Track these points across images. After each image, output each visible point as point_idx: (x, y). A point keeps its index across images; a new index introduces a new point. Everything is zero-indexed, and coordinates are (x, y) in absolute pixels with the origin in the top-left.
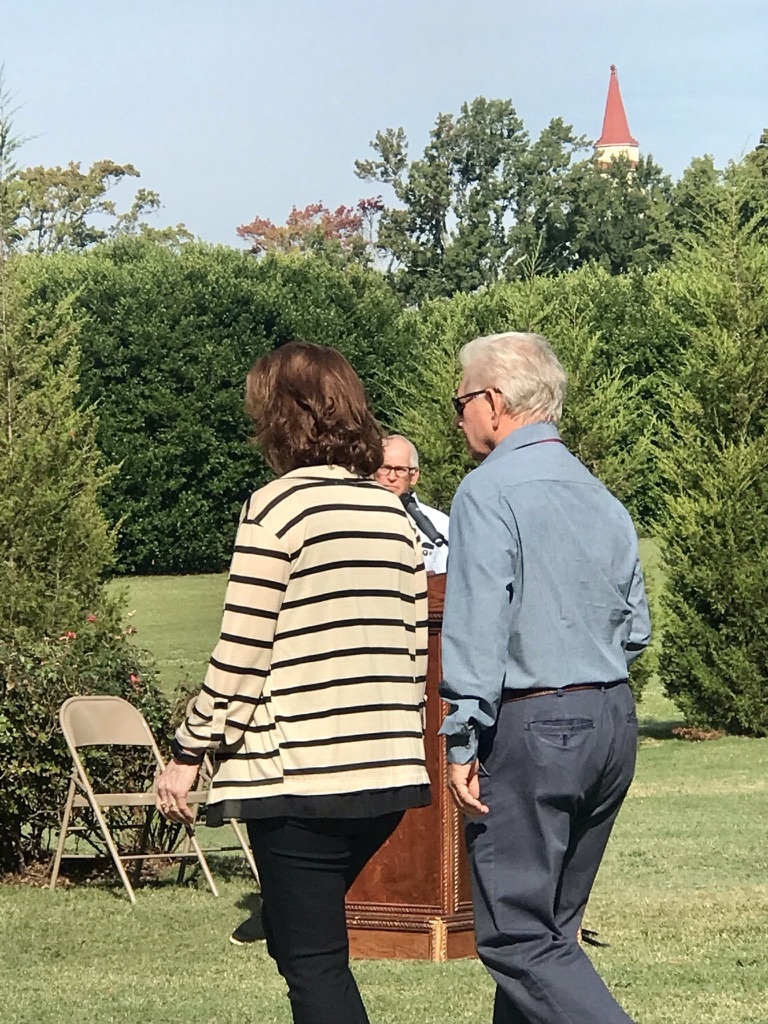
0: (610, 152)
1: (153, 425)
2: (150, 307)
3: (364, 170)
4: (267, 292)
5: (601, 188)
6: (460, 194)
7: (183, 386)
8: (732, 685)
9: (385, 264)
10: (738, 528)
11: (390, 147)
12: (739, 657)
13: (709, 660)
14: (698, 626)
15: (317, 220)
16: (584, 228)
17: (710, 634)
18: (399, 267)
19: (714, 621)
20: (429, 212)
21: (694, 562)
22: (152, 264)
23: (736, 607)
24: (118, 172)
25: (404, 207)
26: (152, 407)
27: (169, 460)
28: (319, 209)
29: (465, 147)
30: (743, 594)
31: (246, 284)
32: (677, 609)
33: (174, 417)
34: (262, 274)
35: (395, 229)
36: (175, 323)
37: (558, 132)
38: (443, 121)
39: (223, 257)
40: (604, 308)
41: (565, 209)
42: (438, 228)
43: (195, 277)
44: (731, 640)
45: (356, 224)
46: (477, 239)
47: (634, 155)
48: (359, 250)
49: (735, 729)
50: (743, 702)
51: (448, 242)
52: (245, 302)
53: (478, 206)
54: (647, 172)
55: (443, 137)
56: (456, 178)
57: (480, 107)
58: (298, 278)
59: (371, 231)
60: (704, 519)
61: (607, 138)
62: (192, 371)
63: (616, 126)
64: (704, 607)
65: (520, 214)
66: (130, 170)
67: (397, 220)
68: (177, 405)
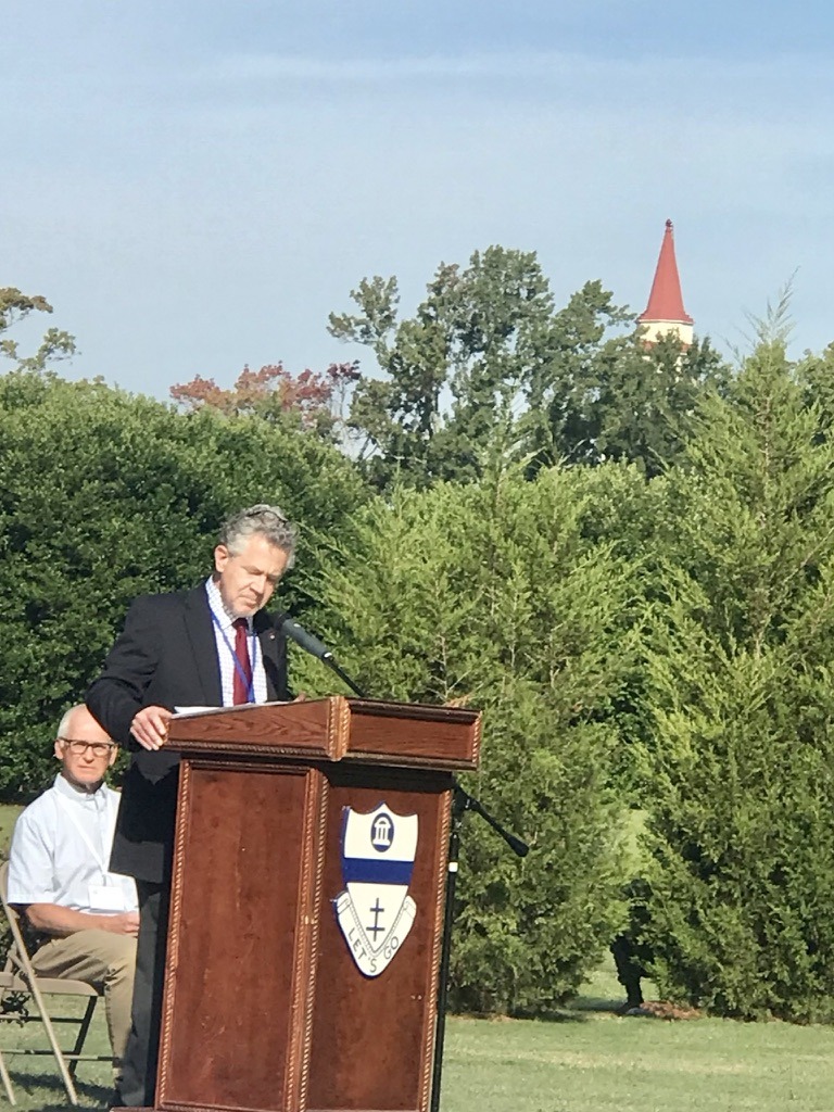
0: (655, 330)
1: (35, 614)
2: (44, 465)
3: (340, 326)
4: (196, 459)
5: (639, 375)
6: (461, 366)
7: (79, 569)
8: (715, 947)
9: (355, 447)
10: (744, 757)
11: (376, 300)
12: (731, 918)
13: (693, 920)
14: (683, 873)
15: (275, 385)
16: (613, 424)
17: (697, 887)
18: (375, 451)
19: (704, 871)
20: (418, 386)
21: (685, 796)
22: (51, 412)
23: (730, 855)
24: (25, 304)
25: (387, 377)
26: (36, 592)
27: (53, 661)
28: (277, 371)
29: (472, 306)
30: (743, 841)
31: (170, 446)
32: (658, 853)
33: (64, 606)
34: (191, 438)
35: (373, 404)
36: (74, 488)
37: (594, 298)
38: (446, 272)
39: (144, 411)
40: (628, 515)
41: (596, 395)
42: (428, 408)
43: (105, 433)
44: (725, 896)
45: (323, 394)
46: (474, 422)
47: (686, 335)
48: (324, 428)
49: (722, 1010)
50: (732, 976)
51: (439, 425)
52: (167, 469)
53: (482, 385)
54: (701, 359)
55: (444, 290)
56: (457, 346)
57: (496, 259)
58: (236, 445)
59: (342, 403)
60: (700, 742)
61: (653, 313)
62: (92, 549)
63: (666, 296)
64: (692, 853)
65: (534, 398)
66: (41, 302)
67: (375, 392)
68: (69, 592)
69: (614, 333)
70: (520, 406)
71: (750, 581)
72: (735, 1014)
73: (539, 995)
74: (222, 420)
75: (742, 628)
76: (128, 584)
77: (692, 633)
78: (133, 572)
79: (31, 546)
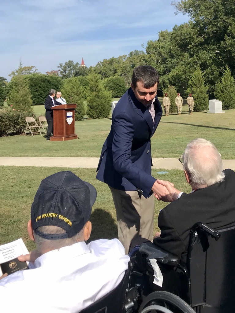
0: (82, 66)
1: (37, 91)
2: (37, 80)
3: (58, 67)
5: (81, 69)
6: (68, 69)
7: (40, 87)
8: (93, 114)
10: (94, 100)
11: (61, 65)
12: (94, 112)
13: (91, 112)
14: (90, 108)
15: (54, 72)
16: (80, 73)
18: (62, 76)
19: (92, 108)
21: (90, 103)
22: (37, 76)
23: (93, 107)
25: (62, 70)
26: (37, 89)
27: (39, 94)
29: (68, 65)
30: (94, 106)
31: (46, 78)
32: (88, 107)
34: (48, 77)
36: (39, 81)
37: (77, 64)
38: (66, 62)
39: (44, 75)
40: (82, 80)
41: (78, 71)
42: (66, 72)
43: (41, 77)
44: (93, 110)
45: (57, 72)
46: (69, 73)
47: (85, 66)
48: (58, 74)
49: (93, 118)
50: (94, 116)
51: (67, 74)
53: (70, 70)
55: (66, 64)
56: (67, 68)
57: (70, 61)
58: (51, 77)
60: (90, 99)
61: (82, 64)
65: (74, 71)
66: (35, 67)
67: (61, 72)
68: (39, 89)
69: (79, 66)
70: (73, 72)
71: (93, 87)
72: (95, 118)
73: (80, 119)
74: (50, 75)
75: (93, 91)
76: (44, 88)
77: (89, 91)
78: (44, 87)
79: (36, 86)
